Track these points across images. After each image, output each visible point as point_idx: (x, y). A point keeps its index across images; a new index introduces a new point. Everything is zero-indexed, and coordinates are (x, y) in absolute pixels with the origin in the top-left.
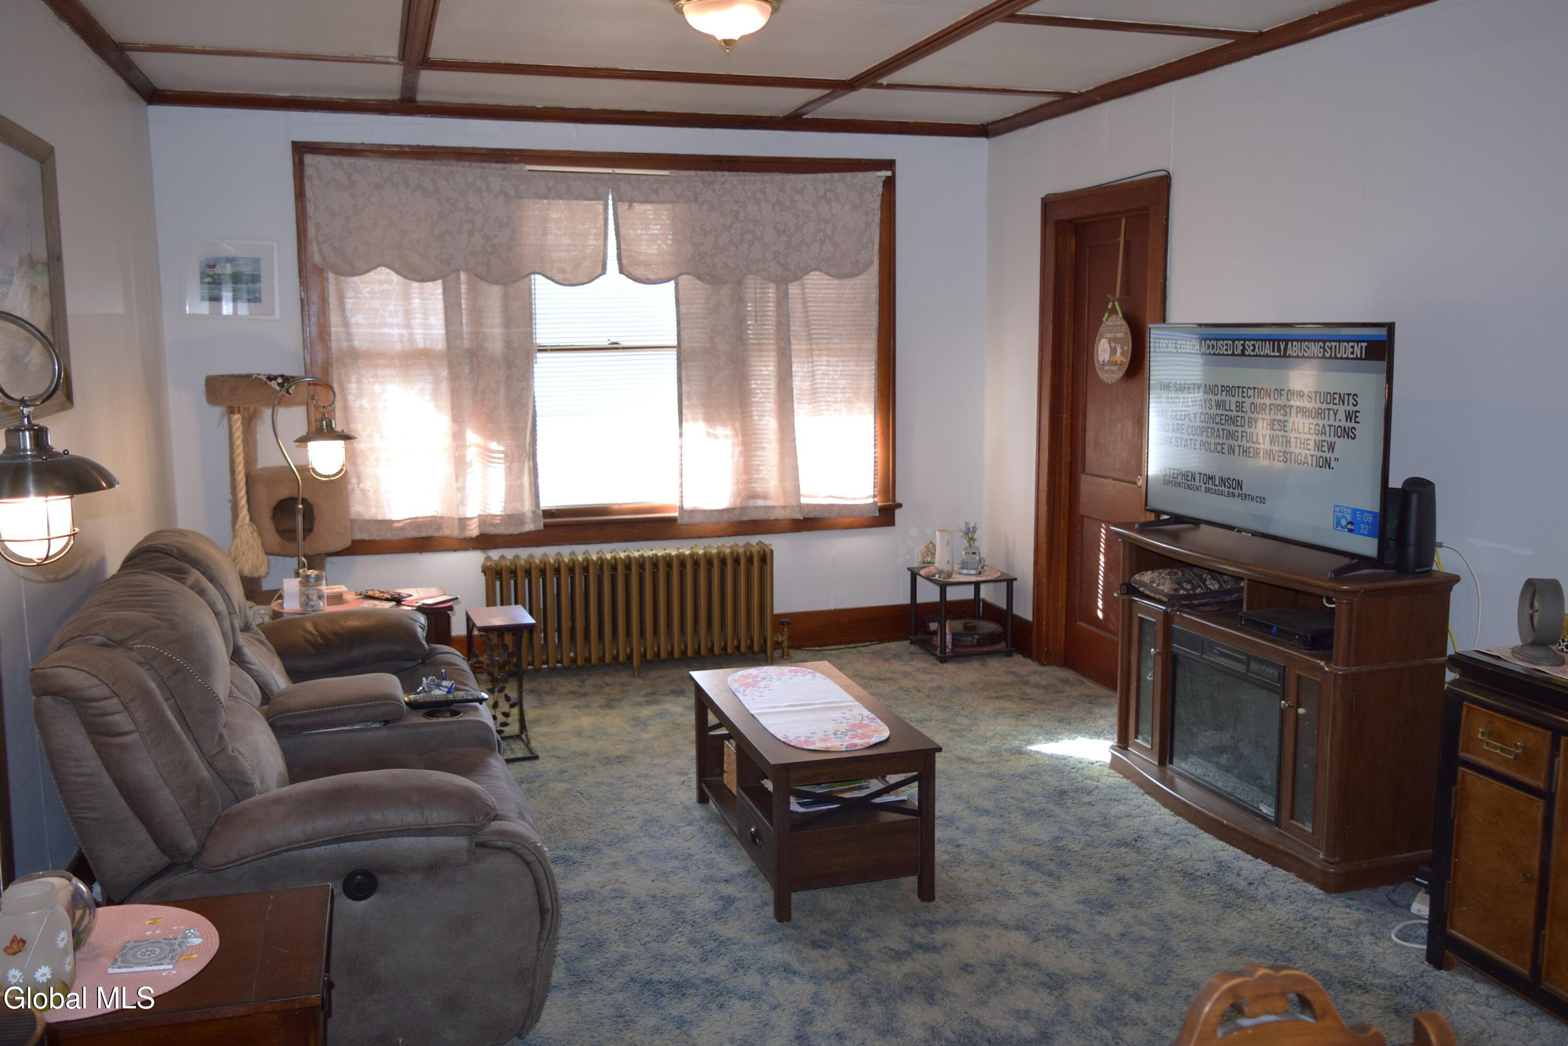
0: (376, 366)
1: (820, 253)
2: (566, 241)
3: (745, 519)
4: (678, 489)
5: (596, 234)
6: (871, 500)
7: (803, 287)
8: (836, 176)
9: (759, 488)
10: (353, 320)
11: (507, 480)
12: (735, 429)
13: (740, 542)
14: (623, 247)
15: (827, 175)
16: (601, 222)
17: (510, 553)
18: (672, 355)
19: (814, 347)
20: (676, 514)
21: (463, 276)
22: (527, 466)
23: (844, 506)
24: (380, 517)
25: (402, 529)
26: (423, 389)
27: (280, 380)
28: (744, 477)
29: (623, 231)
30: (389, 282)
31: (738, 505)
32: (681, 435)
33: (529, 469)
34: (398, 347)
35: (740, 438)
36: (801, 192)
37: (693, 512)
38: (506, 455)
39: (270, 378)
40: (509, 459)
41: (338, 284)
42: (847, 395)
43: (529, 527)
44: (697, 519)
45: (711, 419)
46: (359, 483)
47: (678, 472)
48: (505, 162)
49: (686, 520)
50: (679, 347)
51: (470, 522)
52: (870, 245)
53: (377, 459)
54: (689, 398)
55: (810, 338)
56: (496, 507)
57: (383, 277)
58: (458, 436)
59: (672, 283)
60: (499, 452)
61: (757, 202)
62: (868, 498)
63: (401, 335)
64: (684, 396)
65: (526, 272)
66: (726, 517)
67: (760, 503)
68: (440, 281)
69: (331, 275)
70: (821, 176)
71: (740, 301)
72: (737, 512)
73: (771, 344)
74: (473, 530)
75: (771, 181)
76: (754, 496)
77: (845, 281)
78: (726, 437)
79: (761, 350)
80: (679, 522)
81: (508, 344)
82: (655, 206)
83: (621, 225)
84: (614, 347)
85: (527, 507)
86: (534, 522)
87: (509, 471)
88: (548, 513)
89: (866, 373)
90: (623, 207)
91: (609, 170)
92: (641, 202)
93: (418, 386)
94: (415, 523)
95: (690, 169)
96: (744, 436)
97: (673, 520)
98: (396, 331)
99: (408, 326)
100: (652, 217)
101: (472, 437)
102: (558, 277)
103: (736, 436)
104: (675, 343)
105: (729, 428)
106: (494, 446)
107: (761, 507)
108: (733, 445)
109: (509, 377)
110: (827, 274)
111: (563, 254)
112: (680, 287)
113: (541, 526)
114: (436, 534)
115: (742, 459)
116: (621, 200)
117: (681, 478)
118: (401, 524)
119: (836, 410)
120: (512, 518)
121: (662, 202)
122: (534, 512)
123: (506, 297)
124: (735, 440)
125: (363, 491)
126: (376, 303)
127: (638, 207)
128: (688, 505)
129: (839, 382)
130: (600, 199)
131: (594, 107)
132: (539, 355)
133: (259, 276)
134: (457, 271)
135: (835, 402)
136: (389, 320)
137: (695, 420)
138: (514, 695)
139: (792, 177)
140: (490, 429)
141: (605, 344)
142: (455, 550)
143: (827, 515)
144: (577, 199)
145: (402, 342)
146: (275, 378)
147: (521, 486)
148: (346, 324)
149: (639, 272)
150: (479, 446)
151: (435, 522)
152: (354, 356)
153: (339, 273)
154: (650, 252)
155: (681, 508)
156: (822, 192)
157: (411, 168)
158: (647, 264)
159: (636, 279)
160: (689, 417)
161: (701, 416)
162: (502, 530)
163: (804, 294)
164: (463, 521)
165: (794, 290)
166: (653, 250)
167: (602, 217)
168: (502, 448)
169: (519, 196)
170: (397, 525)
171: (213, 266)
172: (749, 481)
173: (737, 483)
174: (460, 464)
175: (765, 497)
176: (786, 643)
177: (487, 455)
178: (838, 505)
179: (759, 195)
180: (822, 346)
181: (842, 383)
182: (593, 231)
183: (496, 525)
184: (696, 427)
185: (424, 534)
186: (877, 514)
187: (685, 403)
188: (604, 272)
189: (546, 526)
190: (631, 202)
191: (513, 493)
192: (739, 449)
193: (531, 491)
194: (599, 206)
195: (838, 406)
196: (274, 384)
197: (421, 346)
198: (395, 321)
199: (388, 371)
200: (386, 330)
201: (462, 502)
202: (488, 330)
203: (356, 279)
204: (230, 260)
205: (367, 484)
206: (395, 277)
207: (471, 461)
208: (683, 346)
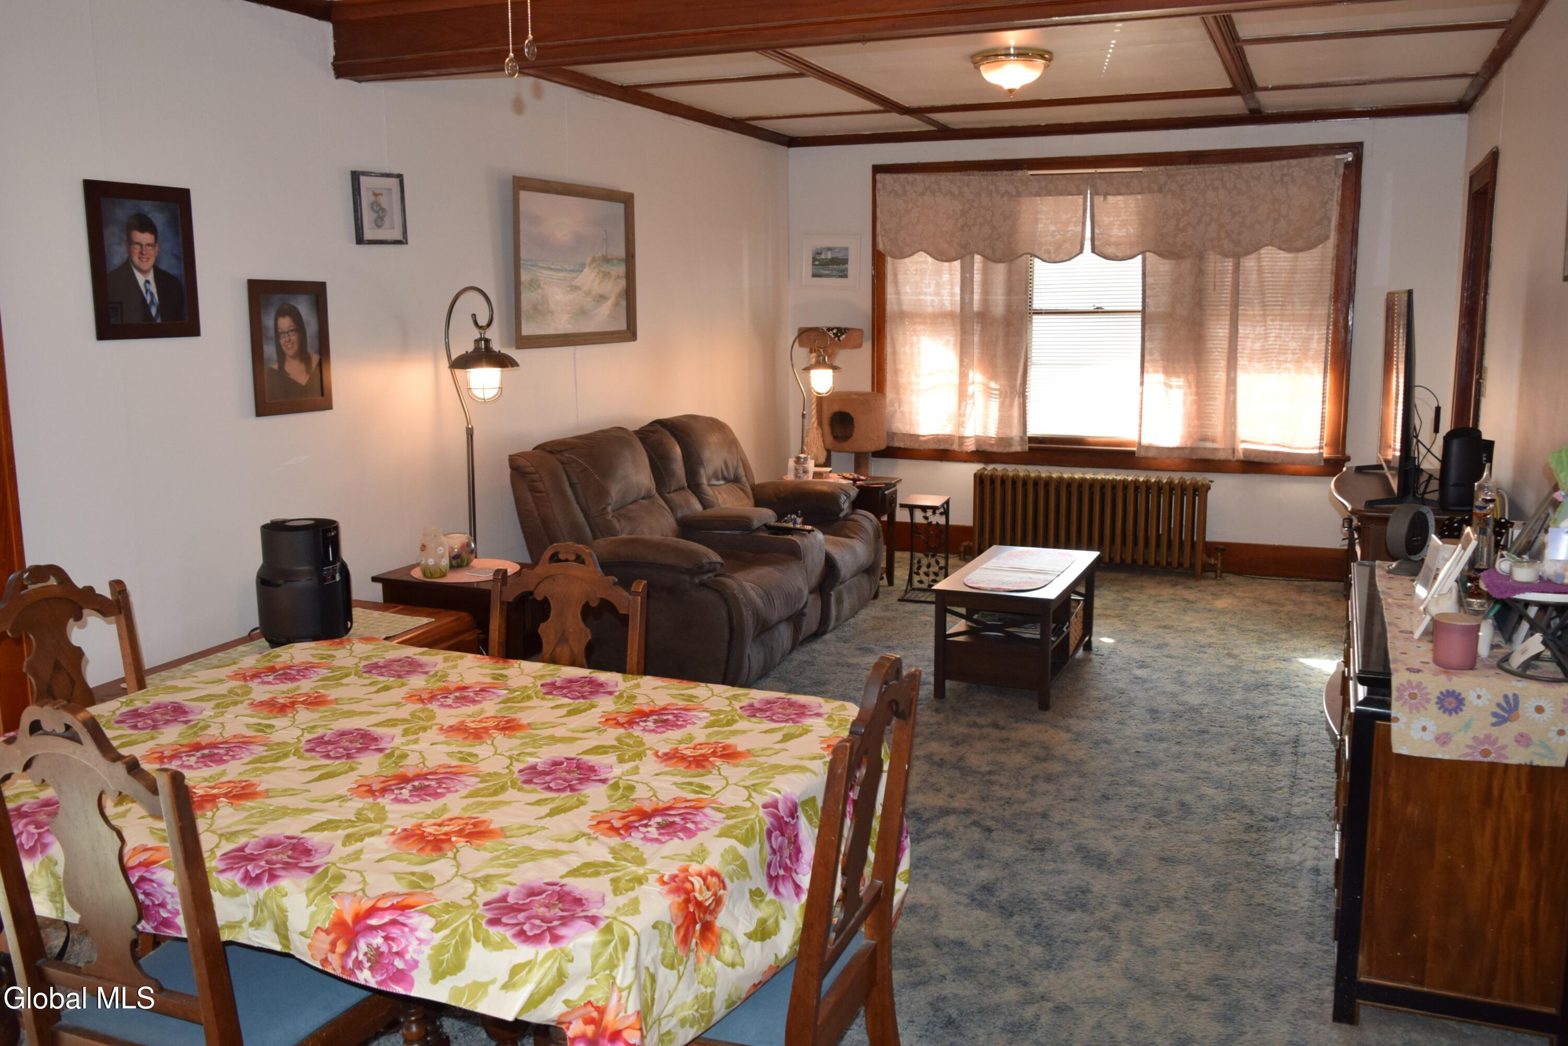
0: (915, 323)
1: (1273, 231)
2: (1052, 228)
3: (1195, 457)
4: (1137, 428)
5: (1076, 222)
6: (1316, 451)
7: (1259, 260)
8: (1293, 162)
9: (1210, 432)
10: (903, 291)
11: (1000, 411)
12: (1188, 381)
13: (1189, 477)
14: (1097, 231)
15: (1284, 162)
16: (1081, 212)
17: (1000, 467)
18: (1138, 319)
19: (1268, 312)
20: (1135, 449)
21: (978, 258)
22: (1016, 402)
23: (1289, 454)
24: (912, 433)
25: (926, 442)
26: (948, 341)
27: (835, 331)
28: (1196, 422)
29: (1097, 218)
30: (926, 262)
31: (1189, 445)
32: (1142, 383)
33: (1019, 403)
34: (930, 309)
35: (1194, 389)
36: (1258, 179)
37: (1148, 448)
38: (1001, 393)
39: (829, 329)
40: (1003, 395)
41: (893, 264)
42: (1297, 356)
43: (1016, 448)
44: (1151, 454)
45: (1168, 372)
46: (900, 407)
47: (1137, 414)
48: (1011, 170)
49: (1142, 454)
50: (1143, 311)
51: (967, 440)
52: (1325, 222)
53: (912, 390)
54: (1151, 354)
55: (1264, 305)
56: (991, 430)
57: (922, 259)
58: (963, 376)
59: (1140, 258)
60: (995, 390)
61: (1216, 189)
62: (1313, 448)
63: (933, 301)
64: (1146, 352)
65: (1022, 253)
66: (1176, 454)
67: (1209, 445)
68: (959, 261)
69: (889, 259)
70: (1277, 163)
71: (1200, 273)
72: (1187, 452)
73: (1226, 310)
74: (970, 446)
75: (1228, 172)
76: (1205, 439)
77: (1301, 255)
78: (1179, 387)
79: (1218, 315)
80: (1137, 455)
81: (1009, 307)
82: (1126, 197)
83: (1096, 214)
84: (1098, 311)
85: (1015, 432)
86: (1021, 445)
87: (1002, 405)
88: (1032, 440)
89: (1316, 337)
90: (1099, 199)
91: (1092, 171)
92: (1114, 195)
93: (945, 338)
94: (937, 439)
95: (1161, 165)
96: (1198, 387)
97: (1133, 453)
98: (929, 298)
99: (938, 294)
100: (1122, 206)
101: (977, 377)
102: (1045, 256)
103: (1190, 387)
104: (1140, 308)
105: (1182, 380)
106: (993, 385)
107: (1209, 449)
108: (1185, 394)
109: (1007, 334)
110: (1280, 248)
111: (1049, 238)
112: (1147, 262)
113: (1026, 448)
114: (950, 448)
115: (1195, 407)
116: (1098, 194)
117: (1141, 419)
118: (926, 438)
119: (1285, 369)
120: (1003, 440)
121: (1132, 194)
122: (1021, 438)
123: (1010, 273)
124: (1188, 391)
125: (902, 413)
126: (918, 278)
127: (1111, 199)
128: (1145, 441)
129: (1290, 344)
130: (1080, 194)
131: (1085, 120)
132: (1035, 317)
133: (847, 260)
134: (972, 254)
135: (1285, 361)
136: (925, 290)
137: (1155, 372)
138: (942, 563)
139: (1250, 166)
140: (991, 372)
141: (1092, 309)
142: (965, 461)
143: (1272, 460)
144: (1061, 195)
145: (933, 306)
146: (832, 329)
147: (1010, 417)
148: (898, 293)
149: (1111, 250)
150: (983, 384)
151: (948, 439)
152: (902, 315)
153: (894, 257)
154: (1120, 234)
155: (1140, 443)
156: (1277, 178)
157: (943, 179)
158: (1117, 245)
159: (1106, 257)
160: (1150, 369)
161: (1161, 369)
162: (995, 449)
163: (1260, 266)
164: (962, 439)
165: (1249, 263)
166: (1123, 233)
167: (1081, 208)
168: (998, 387)
169: (1019, 195)
170: (922, 439)
171: (820, 254)
172: (1201, 426)
173: (1189, 426)
174: (963, 395)
175: (1213, 441)
176: (1219, 566)
177: (988, 392)
178: (1283, 453)
179: (1217, 183)
180: (1276, 313)
181: (1293, 345)
182: (1074, 220)
183: (991, 445)
184: (1155, 378)
185: (942, 447)
186: (1322, 464)
187: (1147, 357)
188: (1081, 252)
189: (1030, 449)
190: (1106, 195)
191: (1004, 421)
192: (1191, 398)
193: (1020, 422)
194: (1080, 199)
195: (1288, 365)
196: (831, 333)
197: (949, 309)
198: (929, 290)
199: (922, 327)
200: (922, 297)
201: (961, 424)
202: (994, 297)
203: (907, 260)
204: (830, 249)
205: (905, 408)
206: (930, 259)
207: (973, 394)
208: (1147, 310)
